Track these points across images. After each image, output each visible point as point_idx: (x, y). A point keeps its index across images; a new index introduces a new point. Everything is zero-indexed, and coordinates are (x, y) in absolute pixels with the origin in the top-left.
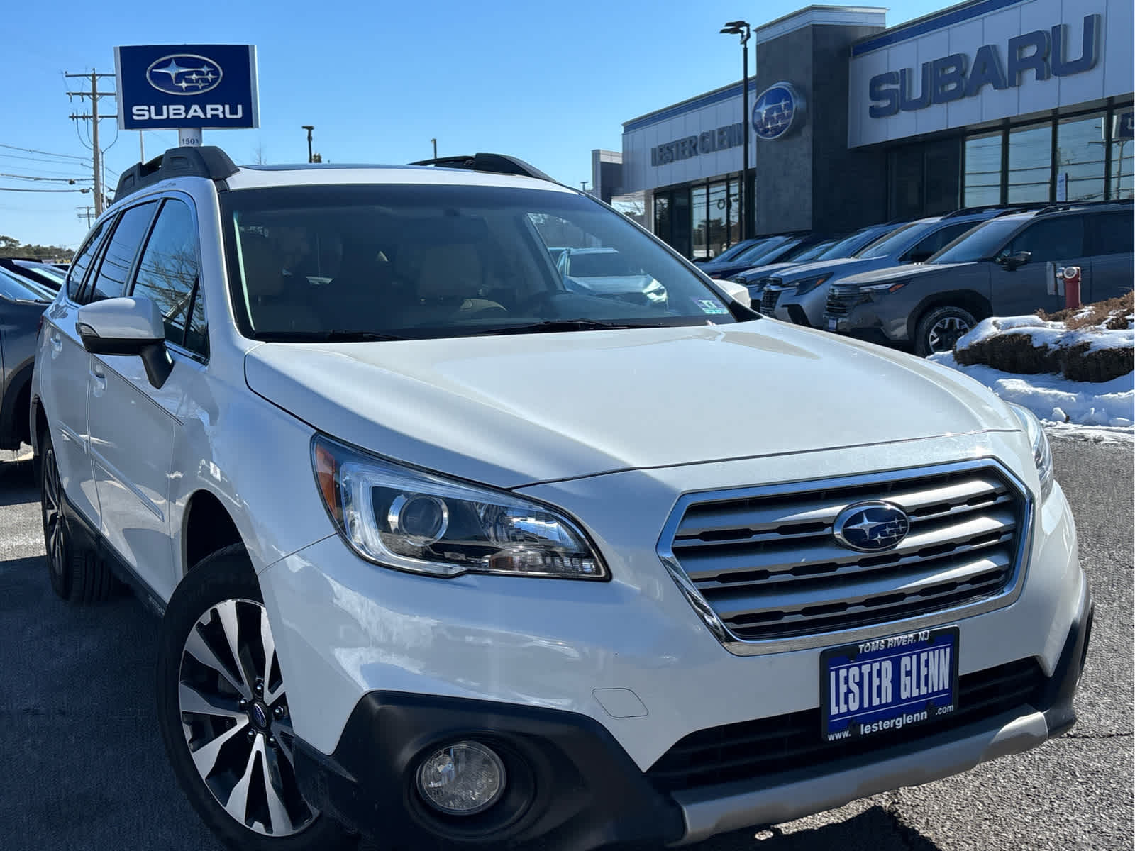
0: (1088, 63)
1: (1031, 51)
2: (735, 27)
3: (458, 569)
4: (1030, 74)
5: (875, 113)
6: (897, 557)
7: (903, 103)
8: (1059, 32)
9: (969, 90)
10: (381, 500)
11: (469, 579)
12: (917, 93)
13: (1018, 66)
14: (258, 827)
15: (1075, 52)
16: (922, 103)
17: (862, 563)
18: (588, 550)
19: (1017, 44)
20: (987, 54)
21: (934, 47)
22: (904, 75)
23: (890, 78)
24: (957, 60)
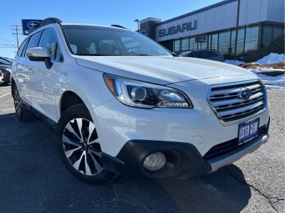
0: (195, 28)
1: (186, 26)
2: (136, 21)
3: (152, 107)
4: (186, 30)
5: (160, 36)
6: (249, 101)
7: (164, 35)
8: (190, 23)
9: (176, 32)
10: (129, 89)
11: (156, 109)
12: (167, 33)
13: (184, 28)
14: (82, 172)
15: (193, 26)
16: (168, 35)
17: (245, 102)
18: (187, 100)
19: (184, 25)
20: (179, 26)
21: (170, 25)
22: (165, 30)
23: (162, 30)
24: (174, 27)
